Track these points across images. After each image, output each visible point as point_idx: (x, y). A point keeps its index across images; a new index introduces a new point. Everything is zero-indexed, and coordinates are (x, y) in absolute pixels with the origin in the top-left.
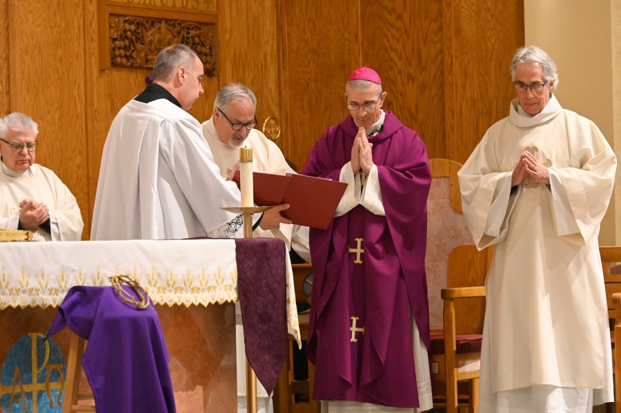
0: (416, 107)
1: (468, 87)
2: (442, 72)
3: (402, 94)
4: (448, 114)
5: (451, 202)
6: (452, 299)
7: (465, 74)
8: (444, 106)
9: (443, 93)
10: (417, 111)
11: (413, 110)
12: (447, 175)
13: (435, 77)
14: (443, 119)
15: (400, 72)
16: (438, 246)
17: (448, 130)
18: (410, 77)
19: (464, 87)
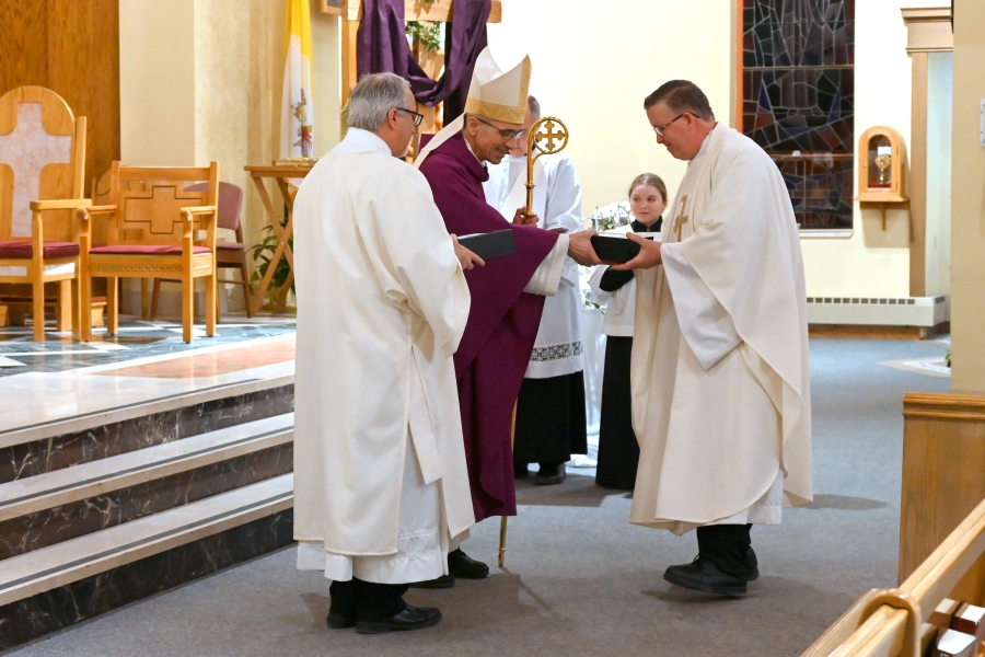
0: (23, 39)
1: (68, 23)
2: (46, 9)
3: (9, 28)
4: (50, 47)
5: (44, 124)
6: (39, 211)
7: (66, 11)
8: (47, 40)
9: (46, 28)
10: (23, 43)
11: (20, 42)
12: (40, 100)
13: (39, 13)
14: (46, 51)
15: (8, 8)
16: (31, 163)
17: (51, 61)
18: (17, 13)
19: (65, 23)
